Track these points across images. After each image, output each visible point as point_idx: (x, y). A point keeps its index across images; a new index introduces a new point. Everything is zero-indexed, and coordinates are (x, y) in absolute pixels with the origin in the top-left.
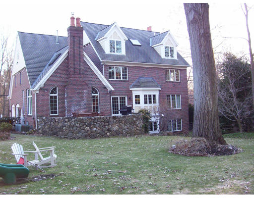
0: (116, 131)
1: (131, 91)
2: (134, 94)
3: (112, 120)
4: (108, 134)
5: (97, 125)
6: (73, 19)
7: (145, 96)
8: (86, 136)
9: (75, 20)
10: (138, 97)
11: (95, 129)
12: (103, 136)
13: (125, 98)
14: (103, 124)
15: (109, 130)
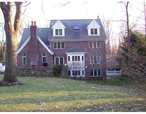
0: (33, 74)
1: (66, 54)
2: (68, 56)
3: (31, 69)
4: (30, 75)
5: (25, 71)
6: (32, 22)
7: (73, 57)
8: (21, 75)
9: (34, 23)
10: (69, 57)
11: (24, 72)
12: (28, 76)
13: (63, 58)
14: (27, 70)
15: (30, 73)
